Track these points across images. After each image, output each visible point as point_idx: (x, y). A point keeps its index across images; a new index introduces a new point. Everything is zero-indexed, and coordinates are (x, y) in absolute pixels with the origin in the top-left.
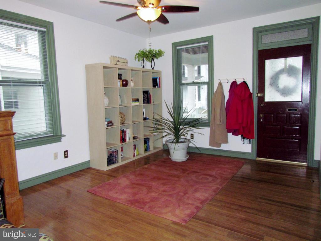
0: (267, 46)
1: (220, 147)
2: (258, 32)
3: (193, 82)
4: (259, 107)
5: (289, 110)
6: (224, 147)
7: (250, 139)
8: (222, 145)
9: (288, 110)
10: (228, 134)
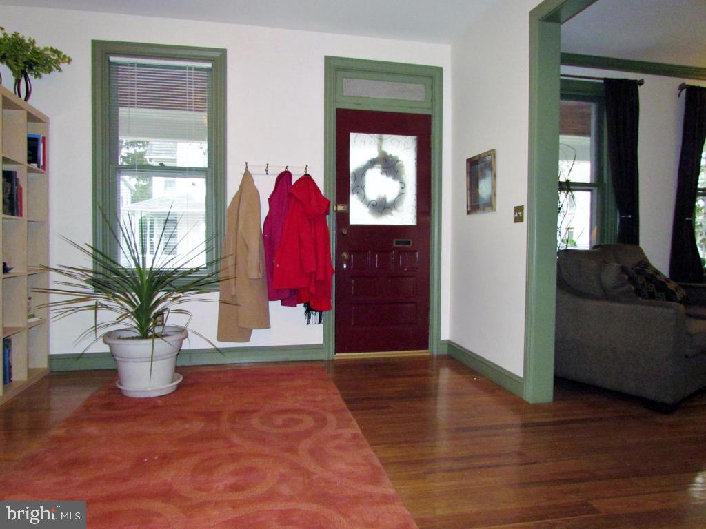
0: (354, 103)
1: (248, 340)
2: (337, 69)
3: (162, 164)
4: (339, 235)
5: (397, 243)
6: (259, 338)
7: (321, 313)
8: (255, 333)
9: (394, 243)
10: (272, 304)
